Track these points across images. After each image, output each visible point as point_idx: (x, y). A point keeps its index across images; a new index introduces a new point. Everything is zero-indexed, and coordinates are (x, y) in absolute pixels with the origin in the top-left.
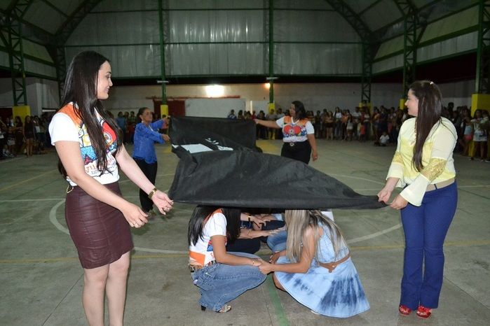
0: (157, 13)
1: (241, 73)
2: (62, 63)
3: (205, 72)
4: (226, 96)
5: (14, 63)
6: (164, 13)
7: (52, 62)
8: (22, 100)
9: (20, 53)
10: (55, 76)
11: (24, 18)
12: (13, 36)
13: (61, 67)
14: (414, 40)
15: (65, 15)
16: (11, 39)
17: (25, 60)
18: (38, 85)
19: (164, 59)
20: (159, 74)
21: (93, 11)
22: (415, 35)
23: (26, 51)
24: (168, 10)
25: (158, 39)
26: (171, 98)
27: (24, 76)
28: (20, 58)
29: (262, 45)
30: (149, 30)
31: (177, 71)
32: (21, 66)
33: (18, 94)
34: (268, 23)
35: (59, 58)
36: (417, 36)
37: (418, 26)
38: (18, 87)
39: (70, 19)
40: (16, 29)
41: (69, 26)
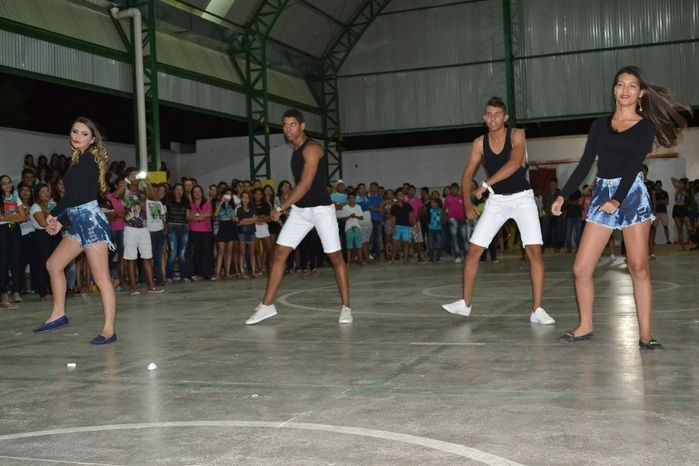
2: (330, 108)
5: (253, 110)
7: (315, 104)
8: (263, 171)
9: (262, 93)
10: (320, 130)
11: (270, 35)
12: (253, 66)
13: (330, 114)
15: (337, 22)
16: (249, 71)
17: (270, 103)
19: (513, 88)
21: (384, 11)
23: (272, 90)
25: (501, 53)
27: (268, 130)
28: (261, 101)
30: (485, 34)
32: (264, 113)
33: (258, 160)
35: (328, 98)
38: (257, 150)
39: (347, 28)
40: (257, 54)
41: (345, 40)
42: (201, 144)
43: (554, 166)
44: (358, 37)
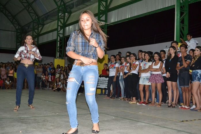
14: (38, 33)
22: (38, 30)
36: (39, 31)
37: (40, 25)
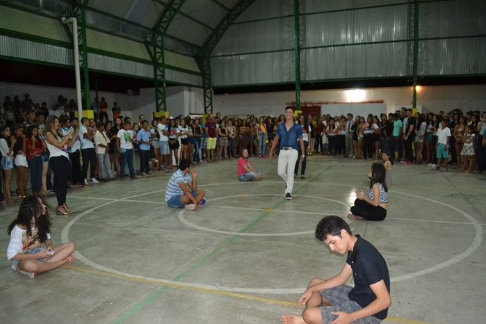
0: (294, 18)
1: (381, 76)
2: (207, 73)
3: (341, 76)
4: (367, 100)
5: (158, 74)
6: (300, 17)
7: (199, 71)
8: (162, 107)
9: (161, 65)
10: (202, 84)
11: (166, 33)
12: (158, 50)
13: (207, 76)
15: (210, 28)
16: (155, 55)
17: (167, 71)
18: (186, 93)
19: (299, 64)
20: (293, 79)
21: (235, 22)
23: (166, 63)
24: (304, 14)
25: (294, 45)
26: (310, 103)
27: (165, 85)
28: (161, 69)
29: (406, 43)
30: (286, 36)
31: (312, 76)
32: (163, 76)
33: (160, 101)
34: (413, 18)
35: (206, 68)
38: (160, 96)
39: (215, 31)
40: (159, 43)
41: (214, 38)
42: (142, 91)
43: (319, 105)
44: (221, 36)
